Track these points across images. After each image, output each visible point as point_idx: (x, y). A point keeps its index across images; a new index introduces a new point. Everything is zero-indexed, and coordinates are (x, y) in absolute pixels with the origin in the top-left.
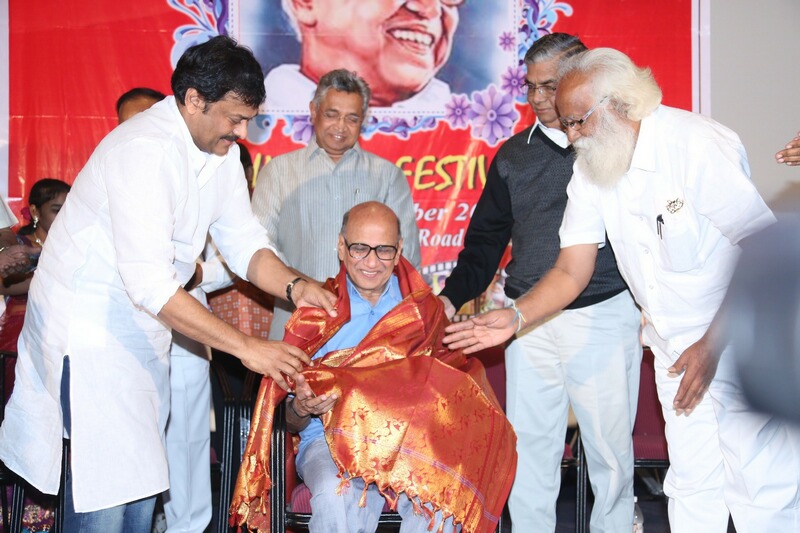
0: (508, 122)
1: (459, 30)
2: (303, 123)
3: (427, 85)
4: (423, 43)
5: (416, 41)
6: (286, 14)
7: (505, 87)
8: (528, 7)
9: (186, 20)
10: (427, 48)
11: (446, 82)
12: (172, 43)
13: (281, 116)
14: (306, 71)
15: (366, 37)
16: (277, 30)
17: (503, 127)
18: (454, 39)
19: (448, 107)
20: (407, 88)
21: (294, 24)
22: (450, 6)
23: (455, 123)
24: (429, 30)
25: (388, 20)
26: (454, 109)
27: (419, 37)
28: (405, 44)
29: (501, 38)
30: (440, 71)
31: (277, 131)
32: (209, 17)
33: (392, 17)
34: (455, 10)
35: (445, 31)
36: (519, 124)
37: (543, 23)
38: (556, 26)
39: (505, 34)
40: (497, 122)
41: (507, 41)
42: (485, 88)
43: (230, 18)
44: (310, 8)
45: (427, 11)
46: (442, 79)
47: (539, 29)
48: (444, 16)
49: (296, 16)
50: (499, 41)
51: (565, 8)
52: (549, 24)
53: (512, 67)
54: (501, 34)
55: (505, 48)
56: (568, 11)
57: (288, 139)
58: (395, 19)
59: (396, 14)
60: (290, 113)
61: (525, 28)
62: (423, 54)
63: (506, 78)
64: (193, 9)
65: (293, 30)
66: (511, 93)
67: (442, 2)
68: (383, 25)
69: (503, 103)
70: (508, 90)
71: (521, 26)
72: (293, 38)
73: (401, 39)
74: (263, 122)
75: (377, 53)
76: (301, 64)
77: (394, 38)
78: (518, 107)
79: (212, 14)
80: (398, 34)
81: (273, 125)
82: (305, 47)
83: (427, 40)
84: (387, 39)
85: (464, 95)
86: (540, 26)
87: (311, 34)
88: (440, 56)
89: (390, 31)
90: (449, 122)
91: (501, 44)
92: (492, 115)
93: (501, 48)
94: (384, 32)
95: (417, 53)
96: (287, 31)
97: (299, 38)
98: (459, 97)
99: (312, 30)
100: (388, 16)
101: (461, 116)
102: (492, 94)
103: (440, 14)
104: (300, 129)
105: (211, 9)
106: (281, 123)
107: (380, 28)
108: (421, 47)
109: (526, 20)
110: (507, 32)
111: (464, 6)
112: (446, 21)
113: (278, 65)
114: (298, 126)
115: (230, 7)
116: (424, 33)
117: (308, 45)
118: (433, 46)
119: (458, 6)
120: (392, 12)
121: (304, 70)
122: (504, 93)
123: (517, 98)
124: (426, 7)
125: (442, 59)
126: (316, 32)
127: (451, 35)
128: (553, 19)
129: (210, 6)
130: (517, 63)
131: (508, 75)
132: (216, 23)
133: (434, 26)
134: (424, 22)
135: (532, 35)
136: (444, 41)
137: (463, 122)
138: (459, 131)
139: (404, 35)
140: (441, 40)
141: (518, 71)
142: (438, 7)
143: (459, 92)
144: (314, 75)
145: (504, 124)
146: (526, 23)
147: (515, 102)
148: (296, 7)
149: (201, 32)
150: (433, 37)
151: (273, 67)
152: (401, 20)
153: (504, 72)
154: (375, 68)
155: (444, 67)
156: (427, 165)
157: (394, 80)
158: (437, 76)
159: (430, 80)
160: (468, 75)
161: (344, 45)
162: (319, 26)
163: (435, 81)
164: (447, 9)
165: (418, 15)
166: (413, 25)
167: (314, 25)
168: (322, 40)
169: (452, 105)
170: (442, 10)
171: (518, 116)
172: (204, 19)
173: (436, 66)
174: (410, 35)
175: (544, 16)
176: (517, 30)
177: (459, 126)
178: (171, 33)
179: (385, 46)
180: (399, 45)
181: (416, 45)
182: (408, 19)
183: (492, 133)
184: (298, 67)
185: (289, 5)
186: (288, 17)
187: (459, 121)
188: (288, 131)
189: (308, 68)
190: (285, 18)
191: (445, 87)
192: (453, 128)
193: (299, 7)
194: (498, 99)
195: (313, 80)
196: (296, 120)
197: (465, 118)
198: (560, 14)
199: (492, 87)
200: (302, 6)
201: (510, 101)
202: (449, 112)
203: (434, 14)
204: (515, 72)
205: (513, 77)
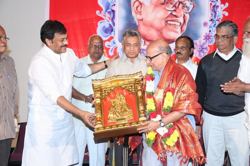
0: (205, 51)
1: (189, 21)
4: (177, 25)
5: (175, 25)
6: (133, 17)
7: (204, 39)
8: (213, 13)
9: (102, 19)
10: (179, 27)
12: (97, 26)
15: (159, 23)
16: (131, 22)
17: (203, 52)
18: (188, 24)
20: (172, 40)
21: (136, 20)
22: (186, 13)
24: (179, 21)
25: (166, 18)
27: (176, 23)
28: (171, 25)
29: (203, 23)
32: (109, 18)
33: (167, 17)
34: (188, 14)
35: (185, 21)
36: (209, 51)
37: (218, 18)
38: (222, 19)
39: (205, 22)
40: (201, 50)
41: (205, 24)
42: (198, 39)
43: (116, 18)
44: (141, 14)
45: (179, 15)
47: (216, 20)
48: (184, 16)
49: (136, 17)
50: (203, 24)
51: (225, 13)
52: (220, 19)
53: (207, 33)
54: (203, 22)
55: (205, 27)
56: (227, 14)
58: (168, 18)
59: (169, 16)
61: (212, 20)
62: (177, 29)
63: (205, 36)
64: (104, 15)
65: (135, 22)
66: (206, 41)
67: (184, 12)
68: (164, 19)
69: (204, 44)
70: (205, 40)
71: (210, 19)
72: (135, 24)
73: (170, 24)
75: (162, 29)
77: (168, 23)
78: (209, 46)
79: (110, 17)
80: (169, 22)
82: (139, 27)
83: (179, 24)
84: (166, 24)
86: (217, 19)
87: (141, 23)
88: (183, 29)
89: (166, 22)
91: (203, 25)
92: (200, 48)
93: (203, 26)
94: (165, 22)
95: (175, 28)
96: (133, 22)
97: (137, 24)
99: (141, 21)
100: (166, 17)
102: (200, 42)
103: (183, 16)
105: (110, 15)
107: (163, 20)
108: (177, 26)
109: (212, 17)
110: (205, 21)
111: (191, 13)
112: (185, 18)
115: (116, 14)
116: (178, 22)
117: (140, 26)
118: (181, 26)
119: (189, 13)
120: (167, 15)
122: (204, 41)
123: (208, 43)
124: (178, 14)
125: (183, 31)
126: (143, 22)
127: (186, 23)
128: (221, 17)
129: (109, 14)
130: (209, 31)
131: (206, 35)
132: (111, 19)
133: (181, 20)
134: (178, 18)
135: (214, 22)
136: (184, 24)
139: (171, 23)
140: (183, 24)
141: (209, 34)
142: (182, 13)
144: (142, 36)
145: (204, 51)
146: (212, 18)
147: (208, 44)
148: (136, 14)
149: (106, 22)
150: (181, 23)
152: (170, 18)
153: (204, 34)
154: (161, 33)
155: (184, 33)
157: (168, 37)
160: (192, 35)
161: (151, 26)
162: (143, 20)
164: (185, 14)
165: (176, 16)
166: (174, 19)
167: (142, 20)
168: (144, 24)
170: (184, 14)
171: (209, 49)
172: (107, 19)
173: (181, 32)
174: (173, 23)
175: (218, 16)
176: (209, 21)
178: (97, 23)
179: (165, 26)
180: (169, 26)
181: (175, 26)
182: (172, 18)
183: (200, 54)
185: (134, 13)
186: (134, 17)
190: (133, 18)
193: (137, 14)
194: (202, 43)
198: (224, 15)
199: (200, 39)
200: (138, 14)
201: (206, 44)
203: (181, 16)
204: (208, 34)
205: (207, 36)
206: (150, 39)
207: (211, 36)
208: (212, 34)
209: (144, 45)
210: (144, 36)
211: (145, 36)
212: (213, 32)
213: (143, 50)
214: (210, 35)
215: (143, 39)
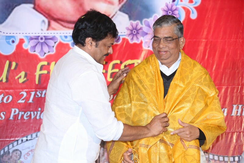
2: (36, 41)
3: (114, 15)
11: (127, 13)
13: (22, 37)
14: (38, 8)
19: (128, 29)
23: (132, 39)
26: (132, 31)
30: (122, 7)
31: (19, 46)
42: (151, 17)
46: (124, 12)
53: (168, 3)
57: (27, 51)
60: (28, 35)
63: (164, 10)
74: (11, 41)
76: (34, 4)
81: (17, 42)
85: (138, 21)
90: (129, 38)
98: (134, 23)
101: (136, 34)
104: (34, 44)
106: (22, 41)
113: (19, 4)
114: (33, 43)
121: (36, 7)
130: (171, 1)
131: (166, 8)
137: (137, 38)
138: (135, 44)
141: (172, 6)
143: (135, 20)
144: (42, 10)
151: (16, 6)
153: (164, 6)
155: (125, 4)
156: (115, 66)
158: (120, 10)
159: (116, 13)
160: (140, 9)
163: (119, 12)
169: (131, 28)
173: (120, 3)
177: (135, 41)
184: (32, 6)
187: (135, 38)
188: (26, 46)
189: (38, 6)
191: (126, 16)
192: (131, 42)
195: (42, 14)
196: (31, 39)
197: (139, 36)
199: (156, 16)
202: (129, 32)
204: (170, 6)
205: (169, 10)
206: (60, 16)
207: (176, 10)
208: (178, 6)
209: (48, 30)
210: (47, 12)
211: (50, 10)
212: (180, 2)
213: (46, 39)
214: (174, 8)
215: (46, 17)
